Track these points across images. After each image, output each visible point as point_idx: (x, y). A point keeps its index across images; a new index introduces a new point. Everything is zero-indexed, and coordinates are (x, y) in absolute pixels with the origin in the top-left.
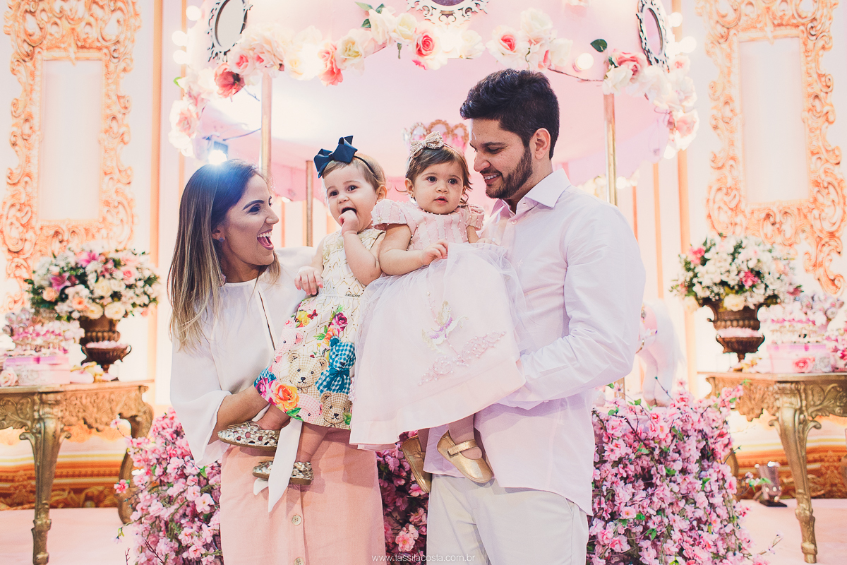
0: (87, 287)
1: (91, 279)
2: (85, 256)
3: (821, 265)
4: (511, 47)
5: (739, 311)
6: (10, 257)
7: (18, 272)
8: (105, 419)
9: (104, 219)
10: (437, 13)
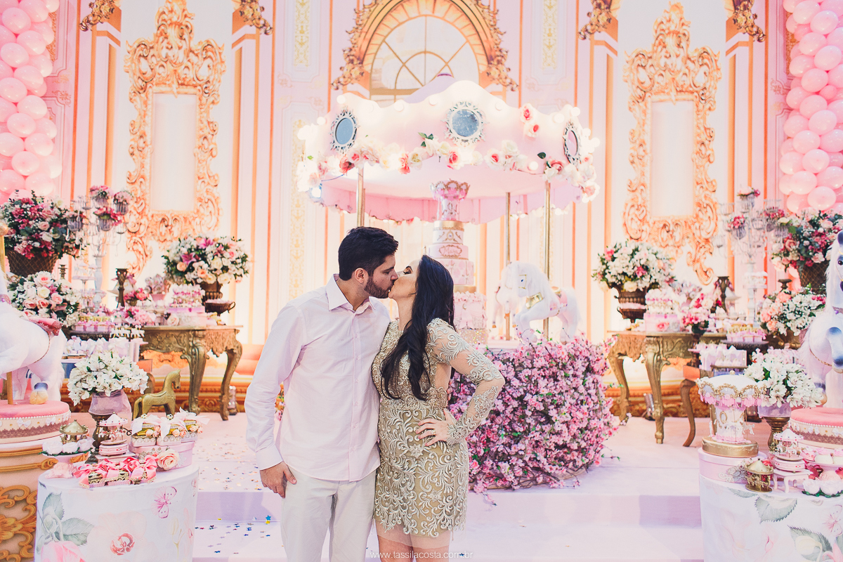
0: (206, 262)
1: (209, 257)
2: (203, 241)
3: (698, 261)
4: (497, 160)
5: (633, 292)
6: (130, 236)
7: (135, 247)
8: (220, 350)
9: (198, 211)
10: (460, 141)
